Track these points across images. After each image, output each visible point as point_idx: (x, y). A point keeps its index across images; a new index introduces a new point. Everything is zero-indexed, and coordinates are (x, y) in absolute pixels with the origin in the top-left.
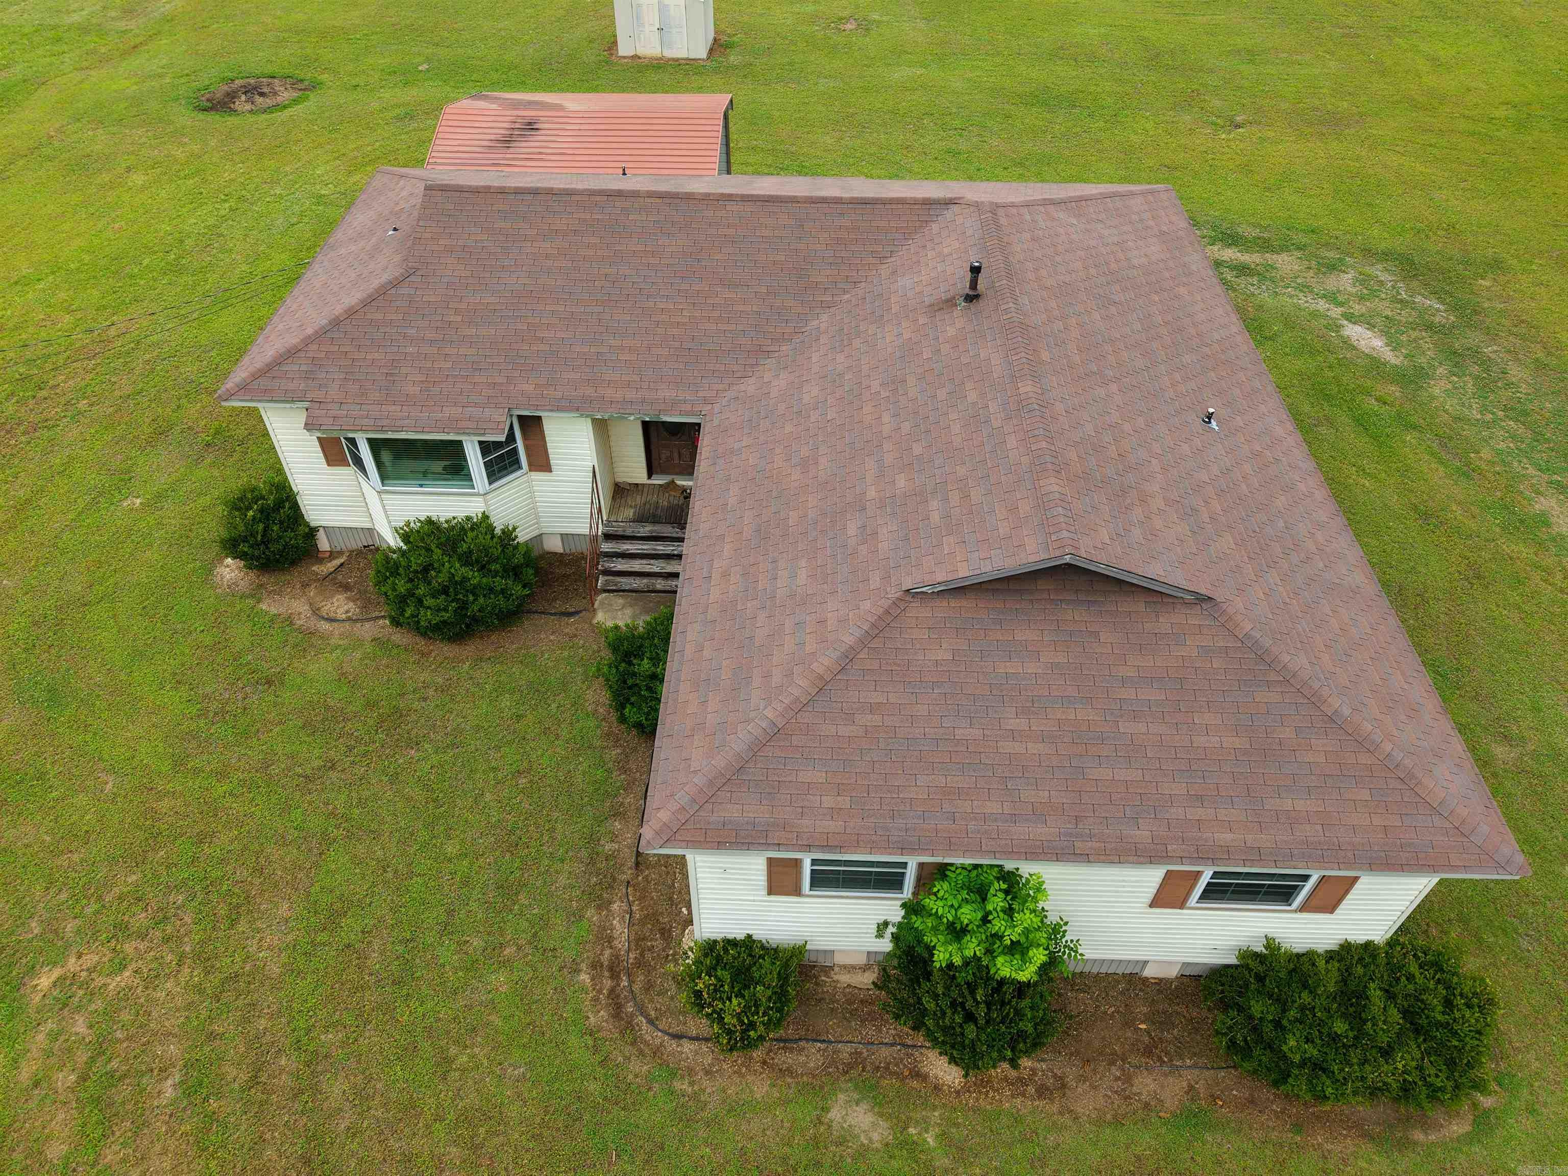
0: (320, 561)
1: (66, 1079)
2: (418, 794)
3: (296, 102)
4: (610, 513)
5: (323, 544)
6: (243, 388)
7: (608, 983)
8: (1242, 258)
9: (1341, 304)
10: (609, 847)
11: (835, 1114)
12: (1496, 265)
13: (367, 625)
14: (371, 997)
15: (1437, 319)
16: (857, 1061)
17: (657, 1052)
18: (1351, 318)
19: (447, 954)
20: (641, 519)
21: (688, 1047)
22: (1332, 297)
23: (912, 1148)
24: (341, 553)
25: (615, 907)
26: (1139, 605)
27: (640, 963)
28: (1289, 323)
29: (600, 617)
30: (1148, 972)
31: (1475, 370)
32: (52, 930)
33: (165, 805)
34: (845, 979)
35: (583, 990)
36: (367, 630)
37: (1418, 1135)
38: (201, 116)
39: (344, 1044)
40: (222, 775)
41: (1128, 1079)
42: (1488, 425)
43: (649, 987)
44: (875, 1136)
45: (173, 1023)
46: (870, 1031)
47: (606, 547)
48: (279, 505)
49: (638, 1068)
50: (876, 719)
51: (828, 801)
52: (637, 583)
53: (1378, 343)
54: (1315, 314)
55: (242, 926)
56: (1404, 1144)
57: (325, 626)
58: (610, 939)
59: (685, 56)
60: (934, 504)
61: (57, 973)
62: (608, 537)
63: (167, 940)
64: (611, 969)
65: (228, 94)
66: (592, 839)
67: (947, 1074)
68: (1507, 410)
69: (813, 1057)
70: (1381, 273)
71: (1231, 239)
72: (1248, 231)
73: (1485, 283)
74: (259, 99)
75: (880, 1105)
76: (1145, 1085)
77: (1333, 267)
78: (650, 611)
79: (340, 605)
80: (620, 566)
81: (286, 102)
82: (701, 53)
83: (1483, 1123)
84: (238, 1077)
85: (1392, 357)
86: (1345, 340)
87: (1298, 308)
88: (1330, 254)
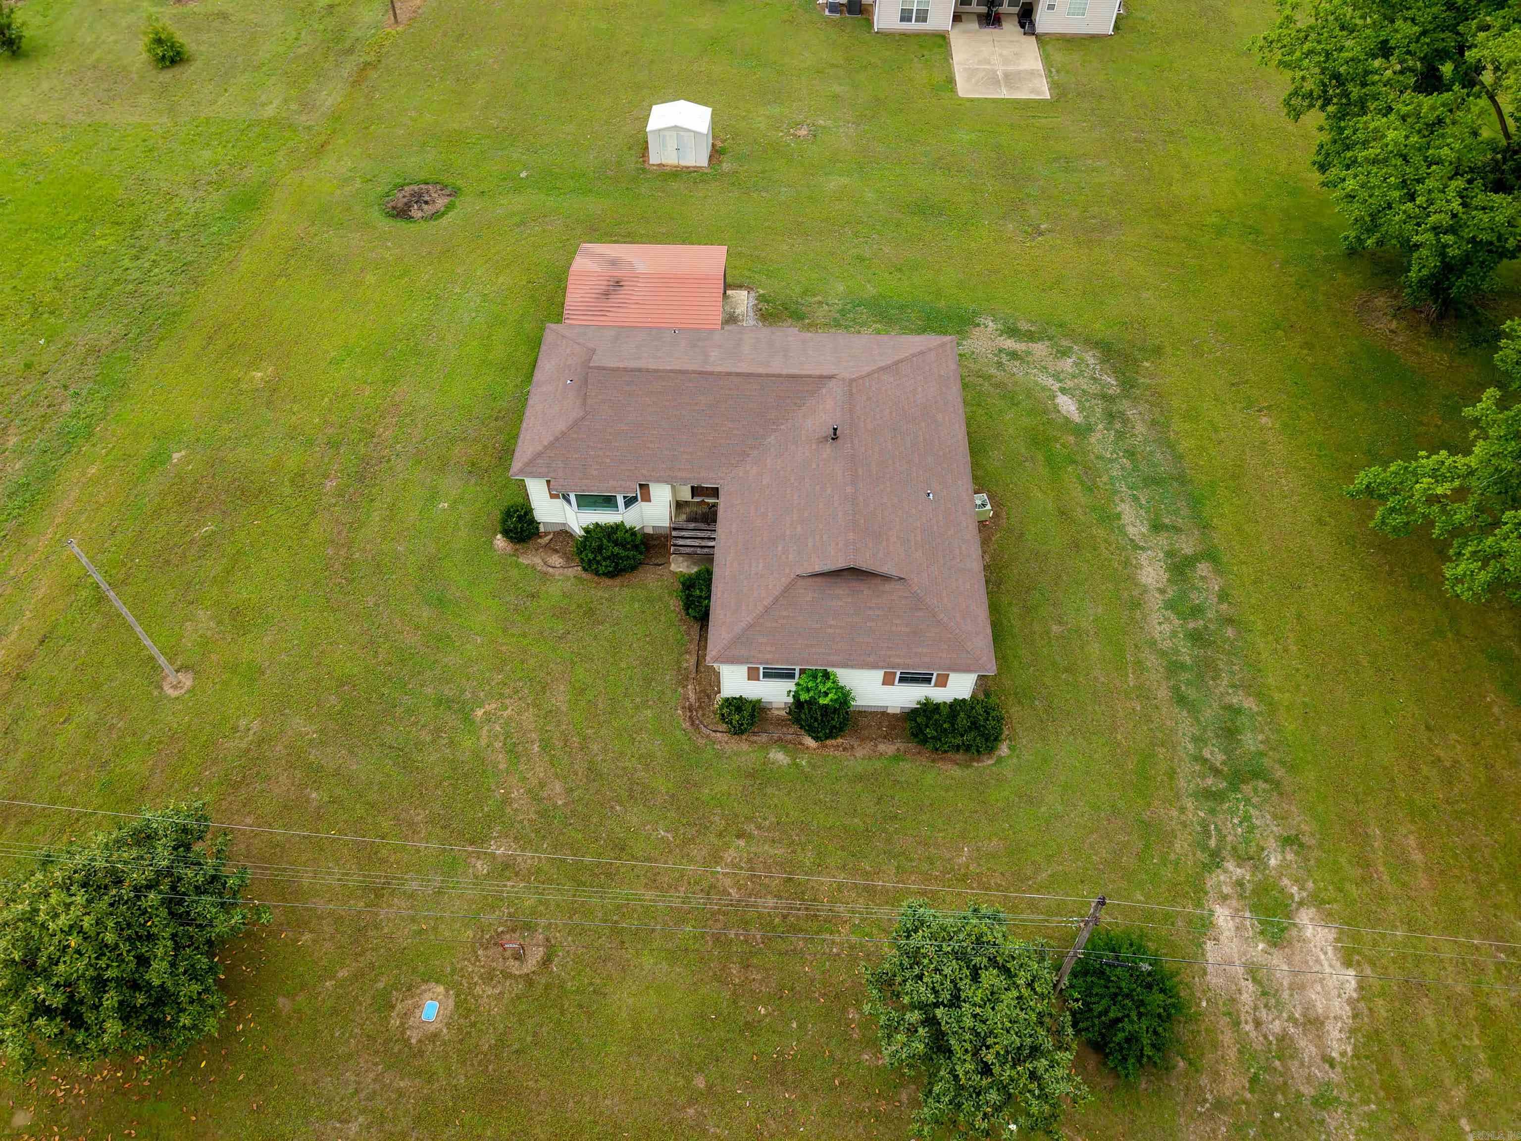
0: (541, 537)
1: (498, 745)
2: (606, 644)
3: (449, 207)
4: (675, 517)
5: (542, 529)
6: (521, 471)
7: (689, 714)
8: (1015, 346)
9: (1060, 381)
10: (685, 665)
11: (771, 755)
12: (1158, 351)
13: (570, 569)
14: (602, 719)
15: (1110, 391)
16: (780, 739)
17: (708, 736)
18: (1063, 391)
19: (628, 704)
20: (689, 520)
21: (719, 735)
22: (1057, 377)
23: (797, 765)
24: (549, 533)
25: (689, 687)
26: (878, 581)
27: (700, 707)
28: (1029, 394)
29: (673, 567)
30: (889, 711)
31: (1118, 426)
32: (475, 697)
33: (504, 648)
34: (776, 712)
35: (680, 716)
36: (570, 572)
37: (975, 764)
38: (392, 222)
39: (594, 733)
40: (525, 636)
41: (876, 746)
42: (1111, 461)
43: (703, 715)
44: (785, 762)
45: (532, 726)
46: (785, 729)
47: (674, 533)
48: (526, 514)
49: (701, 742)
50: (785, 621)
51: (768, 649)
52: (688, 550)
53: (1073, 408)
54: (1044, 389)
55: (548, 694)
56: (969, 766)
57: (551, 570)
58: (688, 699)
59: (694, 164)
60: (810, 540)
61: (483, 710)
62: (675, 529)
63: (520, 699)
64: (689, 709)
65: (406, 204)
66: (678, 662)
67: (810, 742)
68: (1126, 451)
69: (764, 738)
70: (1090, 358)
71: (1012, 332)
72: (1024, 326)
73: (1147, 364)
74: (425, 207)
75: (787, 752)
76: (882, 747)
77: (1064, 353)
78: (695, 563)
79: (556, 560)
80: (681, 542)
81: (443, 209)
82: (704, 162)
83: (1000, 760)
84: (559, 744)
85: (1077, 418)
86: (1056, 406)
87: (1036, 383)
88: (1065, 343)
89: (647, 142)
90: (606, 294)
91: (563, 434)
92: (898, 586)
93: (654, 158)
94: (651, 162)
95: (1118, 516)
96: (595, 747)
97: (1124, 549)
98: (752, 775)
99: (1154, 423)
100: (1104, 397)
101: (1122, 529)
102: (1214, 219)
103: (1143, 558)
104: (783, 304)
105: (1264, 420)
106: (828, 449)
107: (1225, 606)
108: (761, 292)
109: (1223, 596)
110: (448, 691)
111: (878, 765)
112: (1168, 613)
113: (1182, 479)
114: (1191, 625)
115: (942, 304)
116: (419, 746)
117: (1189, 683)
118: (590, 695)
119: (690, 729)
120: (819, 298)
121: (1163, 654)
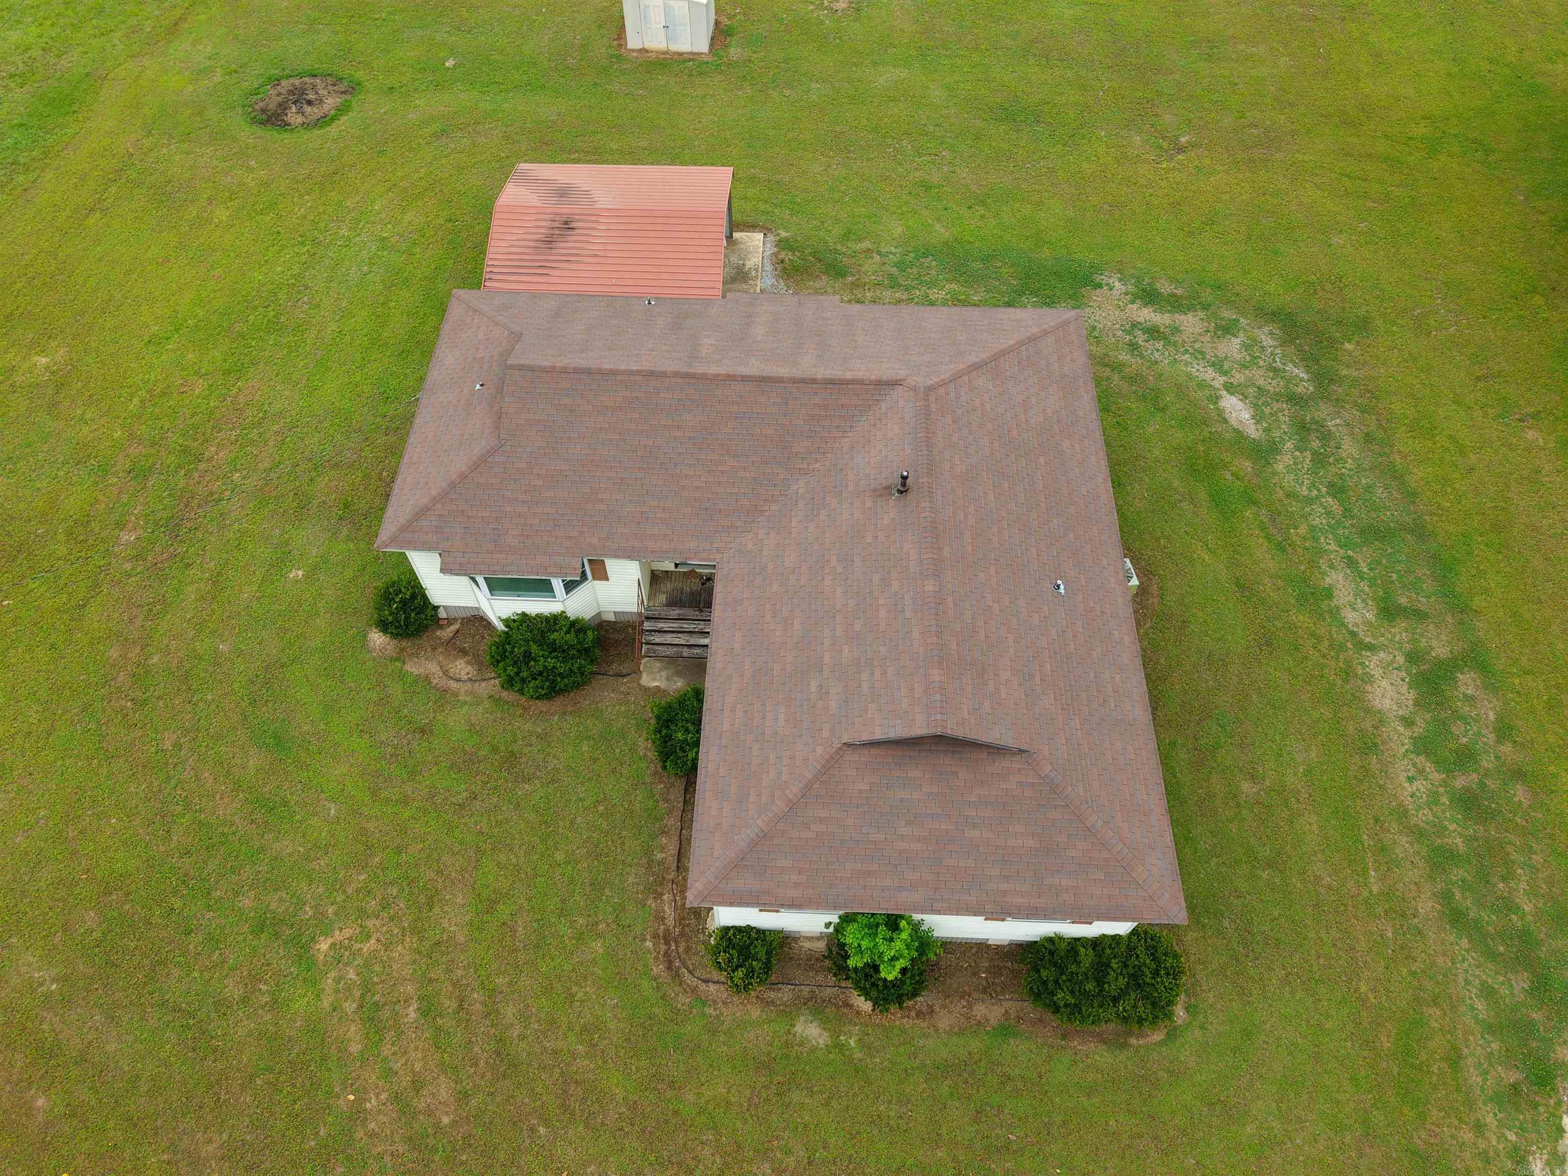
0: (441, 627)
1: (350, 1007)
2: (532, 816)
3: (342, 110)
4: (649, 599)
5: (442, 614)
6: (394, 540)
7: (663, 947)
8: (1155, 319)
9: (1225, 373)
10: (660, 856)
11: (798, 1029)
12: (1364, 325)
13: (484, 684)
14: (522, 957)
15: (1300, 390)
16: (812, 996)
17: (694, 990)
18: (1230, 388)
19: (565, 929)
20: (672, 603)
21: (712, 987)
22: (1218, 365)
23: (840, 1047)
24: (455, 619)
25: (665, 897)
26: (982, 756)
27: (682, 934)
28: (1181, 391)
29: (646, 680)
30: (989, 943)
31: (1315, 444)
32: (320, 914)
33: (371, 826)
34: (807, 945)
35: (649, 951)
36: (484, 689)
37: (1133, 1041)
38: (259, 131)
39: (510, 984)
40: (405, 801)
41: (970, 1007)
42: (1309, 501)
43: (688, 949)
44: (821, 1041)
45: (408, 971)
46: (820, 978)
47: (647, 625)
48: (413, 596)
49: (684, 1000)
50: (823, 828)
51: (794, 878)
52: (670, 651)
53: (1246, 415)
54: (1202, 385)
55: (437, 910)
56: (1124, 1046)
57: (453, 685)
58: (663, 919)
59: (686, 49)
60: (865, 676)
61: (330, 941)
62: (648, 618)
63: (391, 919)
64: (665, 938)
65: (280, 105)
66: (648, 852)
67: (864, 1005)
68: (1331, 485)
69: (785, 994)
70: (1266, 337)
71: (1149, 297)
72: (1165, 287)
73: (1348, 346)
74: (308, 109)
75: (824, 1023)
76: (980, 1010)
77: (1227, 329)
78: (679, 674)
79: (462, 668)
80: (658, 639)
81: (333, 112)
82: (702, 45)
83: (1173, 1034)
84: (450, 1005)
85: (1253, 431)
86: (1221, 413)
87: (1190, 376)
88: (1228, 314)
89: (623, 18)
90: (549, 241)
91: (463, 477)
92: (1016, 763)
93: (633, 41)
94: (630, 46)
95: (1329, 593)
96: (509, 1012)
97: (1342, 647)
98: (766, 1066)
99: (1369, 438)
100: (1294, 399)
101: (1335, 612)
102: (1420, 130)
103: (1374, 663)
104: (812, 254)
105: (1531, 435)
106: (890, 511)
107: (1507, 749)
108: (784, 234)
109: (1503, 731)
110: (275, 903)
111: (975, 1045)
112: (1421, 760)
113: (1420, 532)
114: (1459, 782)
115: (1046, 252)
116: (222, 1006)
117: (1465, 886)
118: (504, 911)
119: (666, 976)
120: (866, 244)
121: (1418, 833)
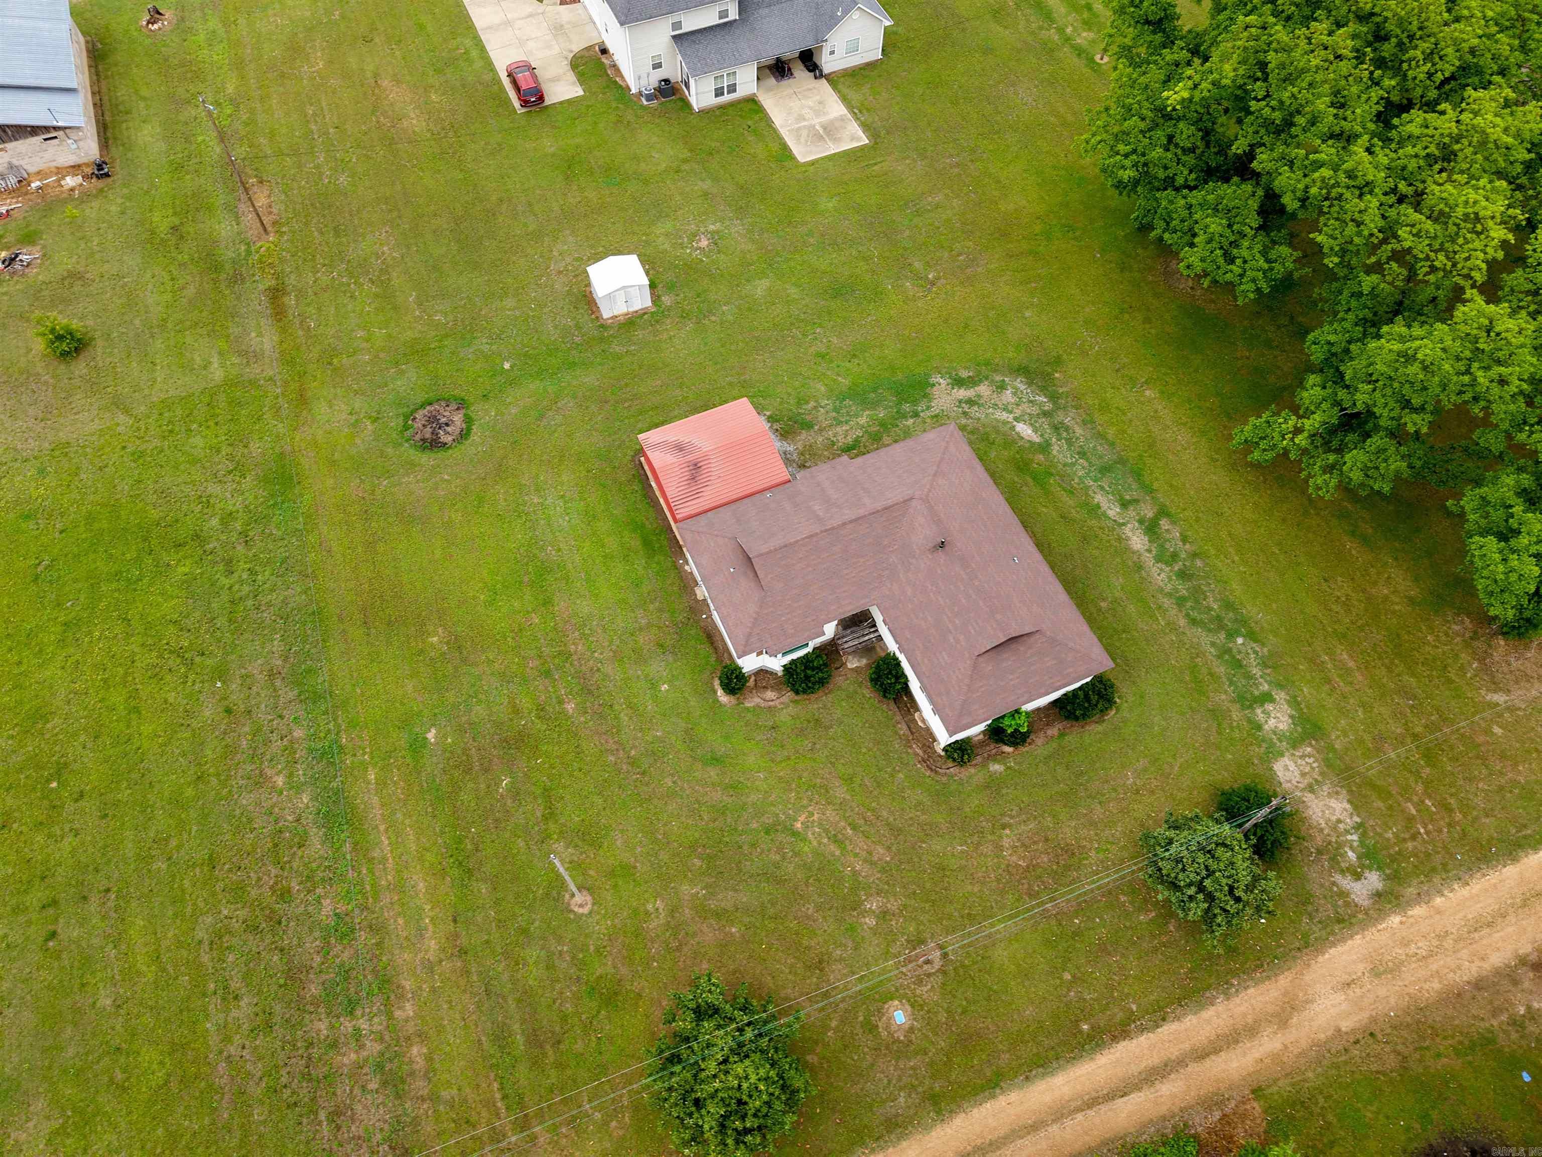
0: (751, 680)
1: (825, 840)
2: (842, 741)
3: (468, 421)
6: (744, 652)
7: (925, 764)
8: (967, 394)
9: (1011, 412)
10: (902, 732)
11: (991, 769)
12: (1058, 360)
13: (784, 697)
14: (876, 793)
15: (1046, 408)
16: (989, 756)
17: (946, 774)
18: (1016, 419)
19: (884, 776)
20: (844, 628)
21: (952, 770)
22: (1007, 409)
23: (1009, 768)
25: (913, 746)
26: (1025, 638)
27: (929, 756)
28: (996, 430)
29: (850, 666)
30: (1042, 708)
31: (1064, 435)
32: (788, 816)
33: (781, 774)
34: (976, 739)
35: (921, 768)
36: (785, 699)
37: (1107, 717)
38: (432, 455)
39: (878, 804)
40: (788, 758)
41: (1047, 732)
42: (1073, 464)
43: (934, 761)
44: (1002, 769)
45: (837, 818)
46: (988, 748)
47: (842, 641)
49: (944, 779)
50: (982, 689)
51: (982, 711)
52: (853, 649)
53: (1030, 432)
54: (1005, 423)
55: (831, 792)
56: (1104, 720)
57: (771, 703)
58: (918, 755)
59: (640, 307)
60: (970, 628)
61: (799, 823)
62: (843, 637)
63: (817, 804)
64: (922, 761)
65: (430, 432)
66: (896, 733)
67: (1008, 749)
68: (1079, 453)
69: (979, 759)
70: (1020, 384)
71: (959, 382)
72: (964, 374)
73: (1057, 375)
74: (449, 429)
75: (999, 762)
76: (1049, 732)
77: (1002, 387)
78: (862, 657)
79: (770, 694)
80: (846, 646)
81: (464, 426)
82: (649, 303)
83: (1118, 710)
84: (862, 822)
85: (1037, 439)
86: (1018, 434)
87: (997, 420)
88: (998, 378)
90: (693, 478)
91: (758, 613)
92: (1037, 636)
93: (606, 314)
94: (605, 317)
95: (1098, 506)
96: (885, 814)
97: (1114, 529)
98: (987, 787)
99: (1084, 422)
100: (1045, 414)
101: (1104, 514)
102: (1039, 227)
103: (1127, 530)
104: (790, 419)
105: (1148, 393)
106: (941, 555)
107: (1188, 546)
108: (768, 413)
109: (1184, 540)
110: (768, 820)
111: (1055, 745)
112: (1159, 565)
113: (1122, 461)
114: (1176, 568)
115: (900, 376)
116: (777, 865)
117: (1193, 608)
118: (858, 780)
119: (933, 775)
120: (812, 404)
121: (1170, 595)
